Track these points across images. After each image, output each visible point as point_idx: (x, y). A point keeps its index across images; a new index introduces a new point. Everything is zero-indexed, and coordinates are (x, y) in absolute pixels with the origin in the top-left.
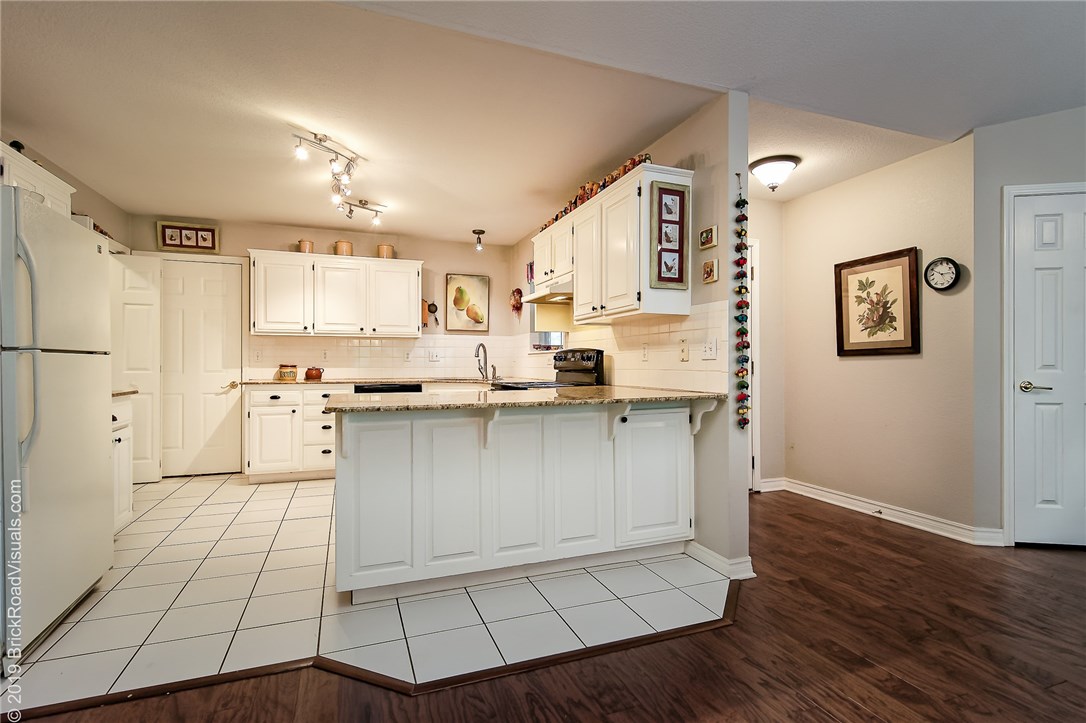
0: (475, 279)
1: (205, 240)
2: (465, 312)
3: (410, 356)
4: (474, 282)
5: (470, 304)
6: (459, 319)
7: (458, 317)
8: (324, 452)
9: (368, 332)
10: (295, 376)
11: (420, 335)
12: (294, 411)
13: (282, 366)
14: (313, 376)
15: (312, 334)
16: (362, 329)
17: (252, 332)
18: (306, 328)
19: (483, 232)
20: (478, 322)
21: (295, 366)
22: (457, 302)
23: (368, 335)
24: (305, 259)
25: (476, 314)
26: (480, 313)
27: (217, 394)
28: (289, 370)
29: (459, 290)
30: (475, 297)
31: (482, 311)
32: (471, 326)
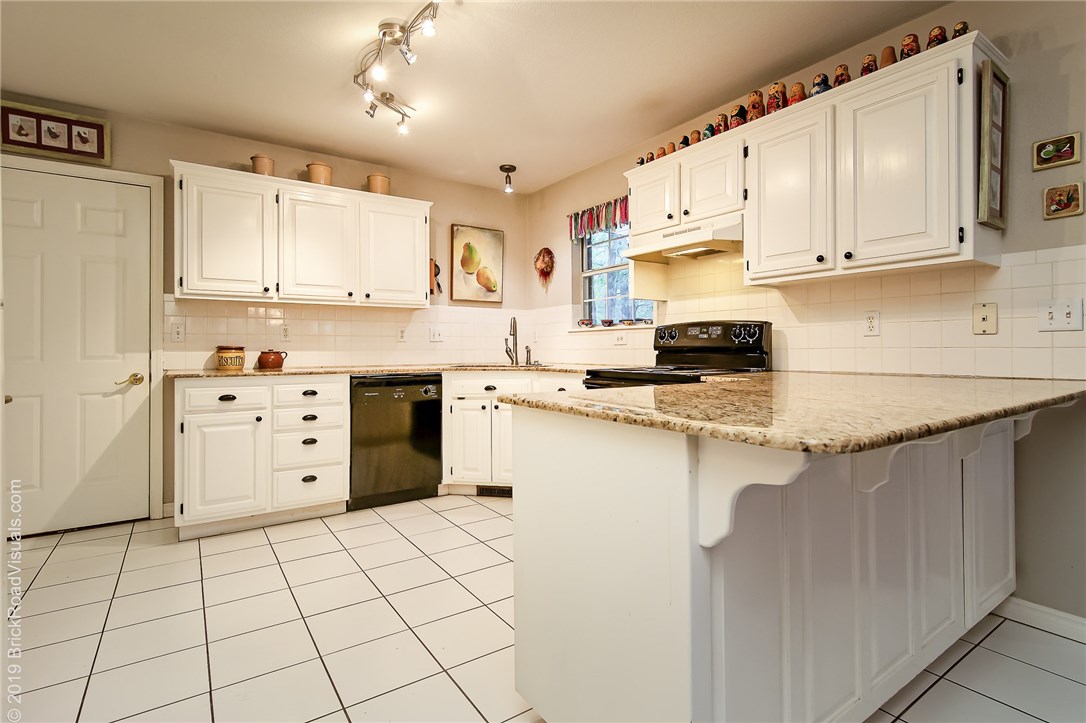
0: (488, 234)
1: (84, 141)
2: (475, 276)
3: (405, 335)
4: (486, 237)
5: (481, 266)
6: (467, 287)
7: (465, 282)
8: (305, 480)
9: (358, 300)
10: (243, 365)
11: (428, 306)
12: (259, 419)
13: (221, 349)
14: (270, 363)
15: (275, 300)
16: (350, 294)
17: (177, 294)
18: (266, 290)
19: (512, 169)
20: (490, 290)
21: (241, 349)
22: (465, 262)
23: (357, 304)
24: (264, 184)
25: (488, 279)
26: (492, 280)
27: (105, 395)
28: (233, 354)
29: (468, 247)
30: (486, 256)
31: (495, 276)
32: (482, 295)
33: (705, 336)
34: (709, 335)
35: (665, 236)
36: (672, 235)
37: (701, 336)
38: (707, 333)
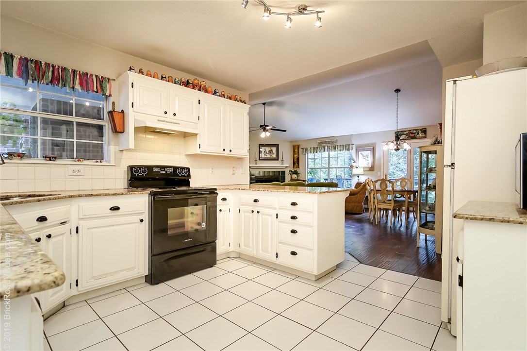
33: (164, 172)
34: (166, 172)
35: (158, 121)
36: (164, 121)
37: (161, 172)
38: (164, 171)
